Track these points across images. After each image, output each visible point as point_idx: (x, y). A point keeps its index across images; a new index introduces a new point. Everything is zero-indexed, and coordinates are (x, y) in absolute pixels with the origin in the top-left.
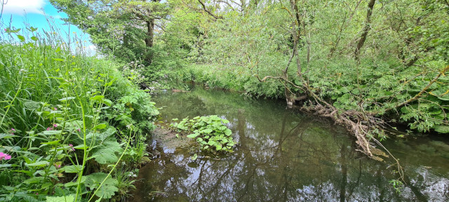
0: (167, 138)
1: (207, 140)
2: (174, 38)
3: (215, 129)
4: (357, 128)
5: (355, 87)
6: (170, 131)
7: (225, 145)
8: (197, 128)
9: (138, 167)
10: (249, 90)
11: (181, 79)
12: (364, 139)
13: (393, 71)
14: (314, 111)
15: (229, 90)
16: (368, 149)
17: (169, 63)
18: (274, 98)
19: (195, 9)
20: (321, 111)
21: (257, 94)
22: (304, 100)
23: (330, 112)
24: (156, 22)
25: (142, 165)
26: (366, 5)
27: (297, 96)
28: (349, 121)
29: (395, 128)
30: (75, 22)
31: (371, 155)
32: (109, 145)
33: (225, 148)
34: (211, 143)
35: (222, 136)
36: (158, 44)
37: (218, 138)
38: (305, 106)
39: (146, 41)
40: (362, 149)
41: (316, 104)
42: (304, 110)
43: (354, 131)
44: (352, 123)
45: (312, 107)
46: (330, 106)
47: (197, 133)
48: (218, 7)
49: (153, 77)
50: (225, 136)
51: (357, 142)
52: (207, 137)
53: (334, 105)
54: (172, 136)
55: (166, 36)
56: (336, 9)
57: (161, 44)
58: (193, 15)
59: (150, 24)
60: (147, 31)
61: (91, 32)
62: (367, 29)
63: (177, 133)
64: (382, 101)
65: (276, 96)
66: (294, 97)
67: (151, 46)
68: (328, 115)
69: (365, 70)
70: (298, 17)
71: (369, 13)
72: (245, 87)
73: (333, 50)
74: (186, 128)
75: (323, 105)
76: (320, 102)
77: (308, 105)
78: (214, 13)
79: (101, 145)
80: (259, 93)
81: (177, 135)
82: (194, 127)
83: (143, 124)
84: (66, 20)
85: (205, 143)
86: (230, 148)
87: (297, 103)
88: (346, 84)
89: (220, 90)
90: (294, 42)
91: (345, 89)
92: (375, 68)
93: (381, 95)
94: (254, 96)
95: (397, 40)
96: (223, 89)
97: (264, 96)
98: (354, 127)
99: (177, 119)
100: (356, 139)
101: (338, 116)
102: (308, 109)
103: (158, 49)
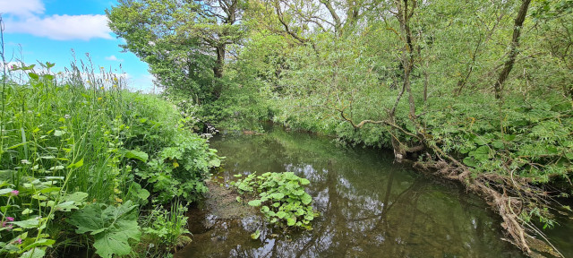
0: (225, 201)
1: (276, 210)
2: (248, 66)
3: (288, 193)
4: (502, 202)
5: (496, 138)
6: (230, 191)
7: (300, 219)
8: (266, 189)
9: (172, 252)
10: (342, 135)
11: (255, 117)
12: (516, 223)
13: (558, 115)
14: (434, 169)
15: (315, 134)
16: (523, 240)
17: (240, 97)
18: (377, 148)
19: (276, 31)
20: (444, 171)
21: (353, 142)
22: (419, 153)
23: (459, 173)
24: (227, 47)
25: (179, 248)
26: (511, 21)
27: (409, 146)
28: (488, 190)
29: (568, 208)
30: (133, 50)
31: (529, 251)
32: (122, 226)
33: (299, 224)
34: (281, 215)
35: (297, 204)
36: (229, 74)
37: (291, 207)
38: (420, 161)
39: (215, 70)
40: (513, 239)
41: (437, 159)
42: (418, 166)
43: (497, 206)
44: (494, 193)
45: (431, 163)
46: (459, 164)
47: (264, 197)
48: (305, 28)
49: (220, 114)
50: (302, 204)
51: (502, 225)
52: (276, 205)
53: (465, 161)
54: (231, 199)
55: (239, 64)
56: (466, 28)
57: (232, 74)
58: (273, 38)
59: (220, 50)
60: (216, 59)
61: (150, 61)
62: (513, 55)
63: (238, 194)
64: (543, 162)
65: (380, 146)
66: (404, 148)
67: (220, 76)
68: (456, 177)
69: (513, 114)
70: (409, 41)
71: (517, 34)
72: (337, 130)
73: (461, 83)
74: (251, 189)
75: (448, 161)
76: (443, 157)
77: (425, 159)
78: (300, 36)
79: (112, 226)
80: (356, 139)
81: (238, 198)
82: (261, 187)
83: (190, 185)
84: (125, 47)
85: (273, 214)
86: (307, 223)
87: (408, 155)
88: (482, 132)
89: (304, 133)
90: (405, 72)
91: (481, 140)
92: (527, 110)
93: (542, 152)
94: (349, 143)
95: (564, 71)
96: (309, 132)
97: (362, 143)
98: (497, 200)
99: (240, 175)
100: (501, 219)
101: (471, 181)
102: (425, 165)
103: (227, 81)
